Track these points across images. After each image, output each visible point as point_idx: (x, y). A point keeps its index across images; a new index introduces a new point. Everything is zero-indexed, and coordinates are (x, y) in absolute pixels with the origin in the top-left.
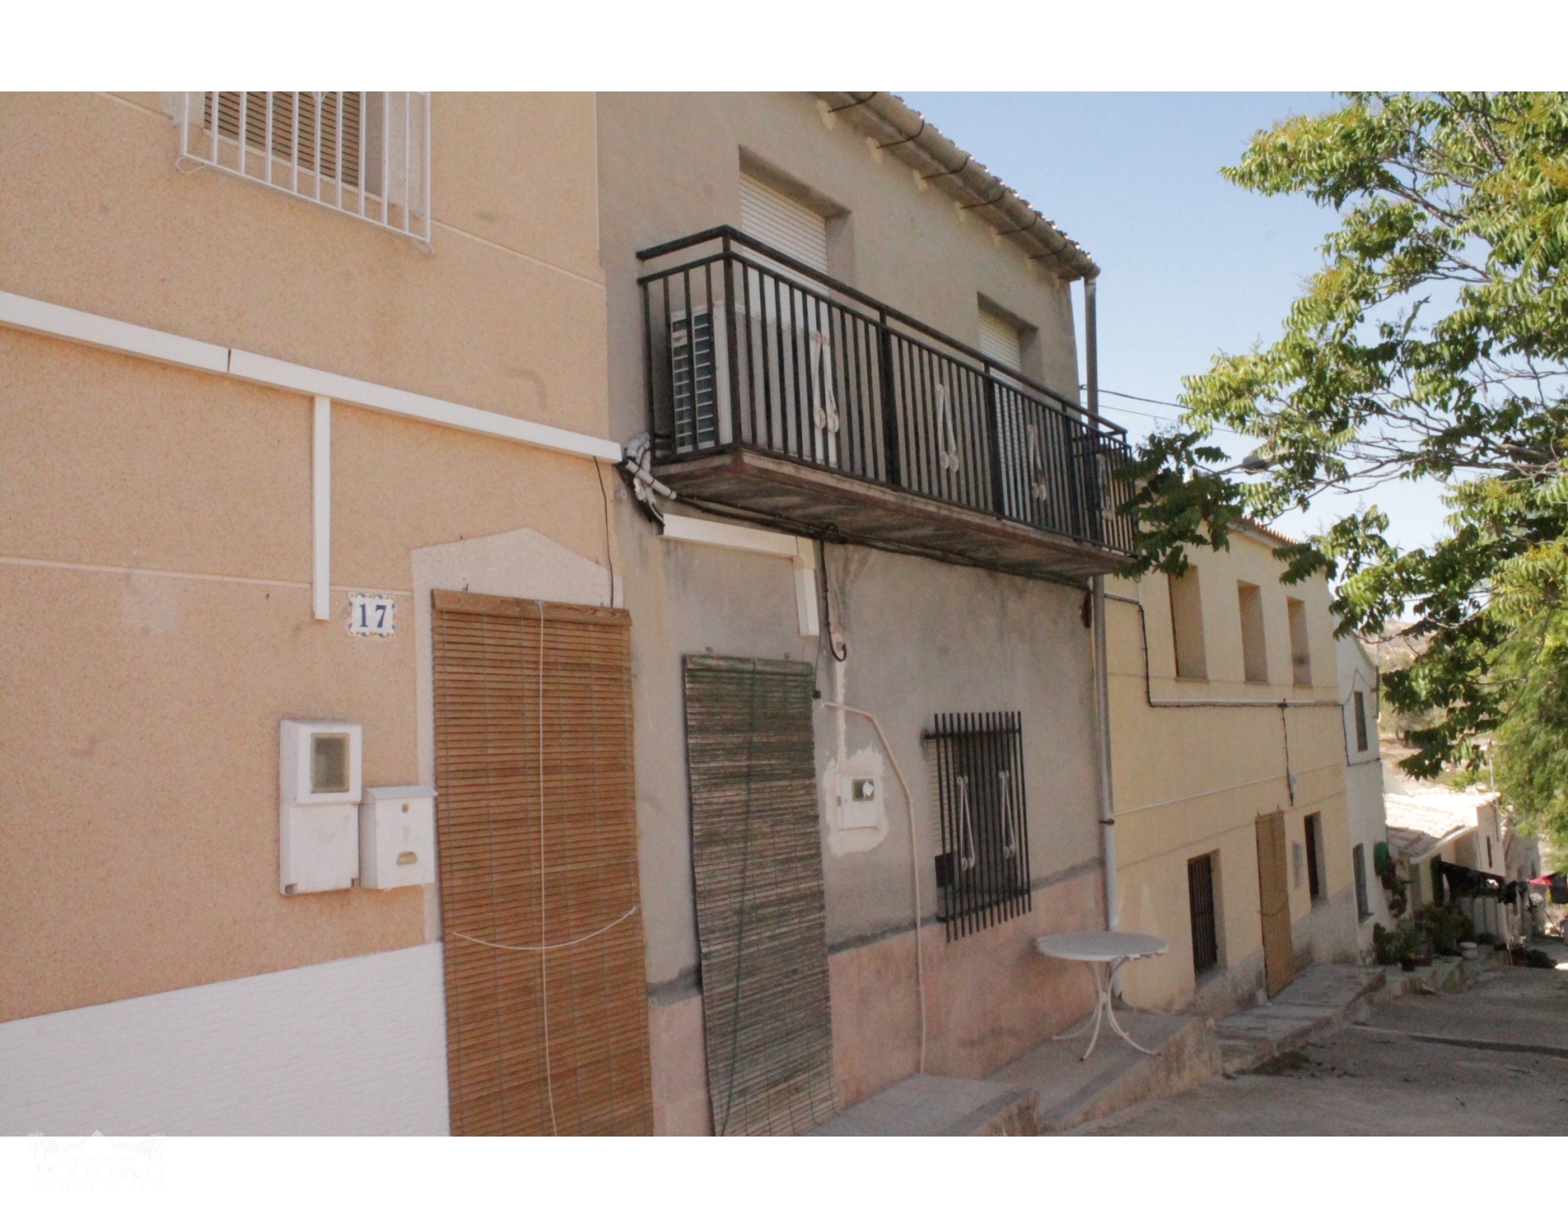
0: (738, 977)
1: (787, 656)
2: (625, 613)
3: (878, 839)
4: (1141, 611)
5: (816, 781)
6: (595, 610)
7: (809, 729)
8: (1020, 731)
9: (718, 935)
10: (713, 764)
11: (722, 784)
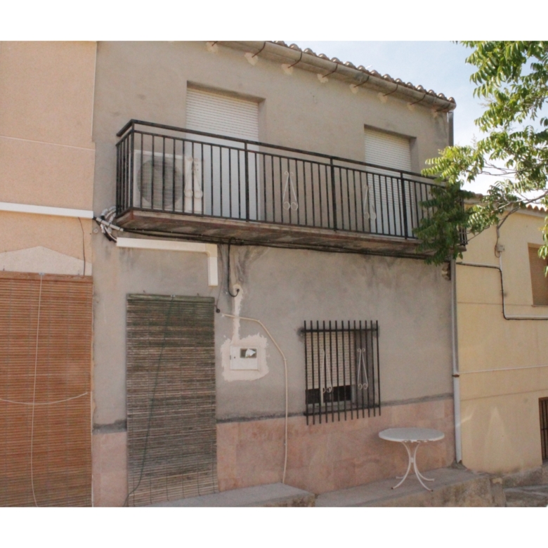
0: (149, 427)
1: (198, 294)
2: (91, 278)
3: (259, 376)
4: (501, 271)
5: (216, 348)
6: (72, 276)
7: (212, 326)
8: (377, 329)
9: (138, 408)
10: (142, 338)
11: (147, 347)
